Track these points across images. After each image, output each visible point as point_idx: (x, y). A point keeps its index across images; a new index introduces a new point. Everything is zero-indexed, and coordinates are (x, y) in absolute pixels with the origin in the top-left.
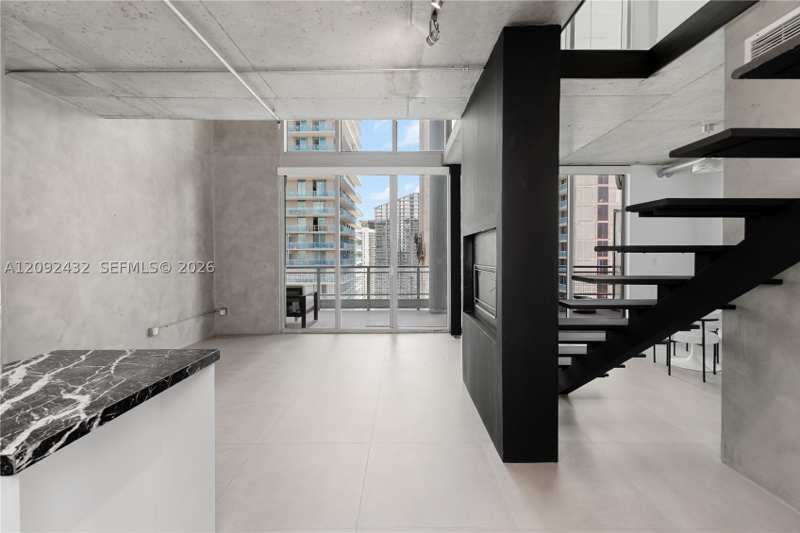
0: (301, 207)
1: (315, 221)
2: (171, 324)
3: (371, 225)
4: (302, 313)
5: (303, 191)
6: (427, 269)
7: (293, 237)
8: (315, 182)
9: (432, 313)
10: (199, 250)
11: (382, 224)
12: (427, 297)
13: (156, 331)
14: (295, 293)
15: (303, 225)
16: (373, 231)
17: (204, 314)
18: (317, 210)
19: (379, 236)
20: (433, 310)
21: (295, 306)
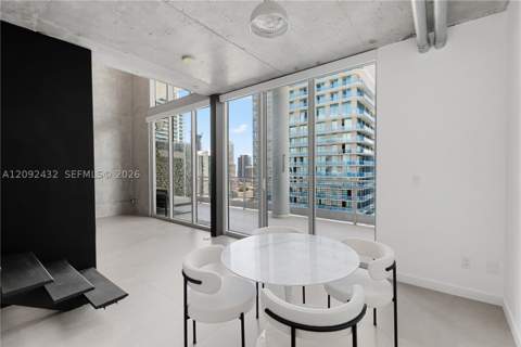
0: (336, 138)
1: (344, 147)
5: (336, 126)
7: (328, 158)
8: (343, 120)
15: (336, 150)
18: (346, 138)
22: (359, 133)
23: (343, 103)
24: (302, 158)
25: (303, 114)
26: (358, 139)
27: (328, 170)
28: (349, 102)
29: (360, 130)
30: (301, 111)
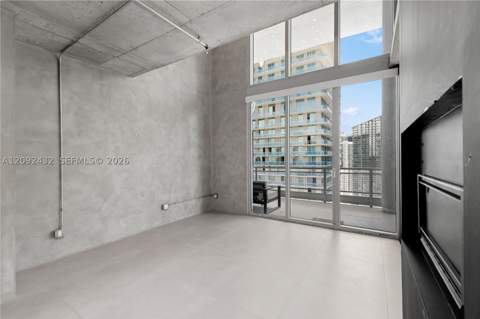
0: (301, 130)
1: (309, 138)
2: (179, 203)
3: (350, 139)
4: (265, 202)
5: (302, 120)
6: (380, 172)
7: (295, 149)
8: (308, 115)
9: (384, 212)
10: (200, 157)
11: (358, 138)
12: (380, 197)
13: (166, 207)
14: (261, 187)
15: (302, 141)
16: (351, 143)
17: (204, 197)
18: (310, 131)
19: (356, 146)
20: (386, 209)
21: (260, 196)
22: (323, 127)
23: (308, 99)
24: (270, 149)
25: (271, 108)
26: (322, 132)
27: (295, 159)
28: (314, 98)
29: (323, 123)
30: (270, 105)
